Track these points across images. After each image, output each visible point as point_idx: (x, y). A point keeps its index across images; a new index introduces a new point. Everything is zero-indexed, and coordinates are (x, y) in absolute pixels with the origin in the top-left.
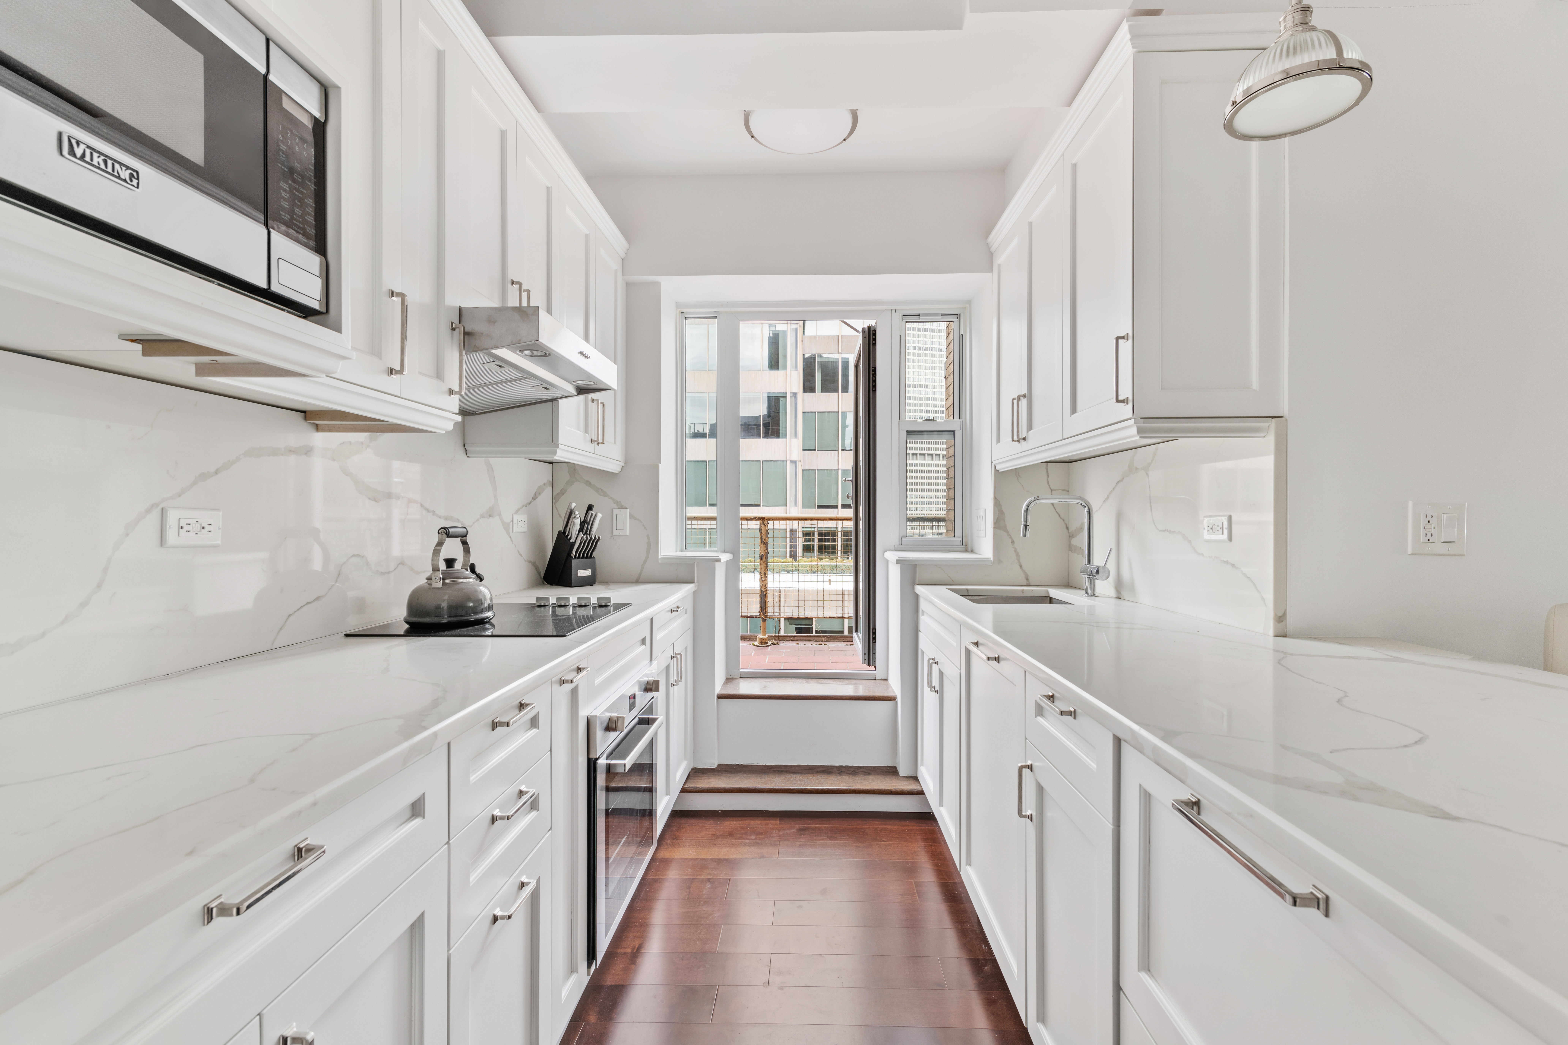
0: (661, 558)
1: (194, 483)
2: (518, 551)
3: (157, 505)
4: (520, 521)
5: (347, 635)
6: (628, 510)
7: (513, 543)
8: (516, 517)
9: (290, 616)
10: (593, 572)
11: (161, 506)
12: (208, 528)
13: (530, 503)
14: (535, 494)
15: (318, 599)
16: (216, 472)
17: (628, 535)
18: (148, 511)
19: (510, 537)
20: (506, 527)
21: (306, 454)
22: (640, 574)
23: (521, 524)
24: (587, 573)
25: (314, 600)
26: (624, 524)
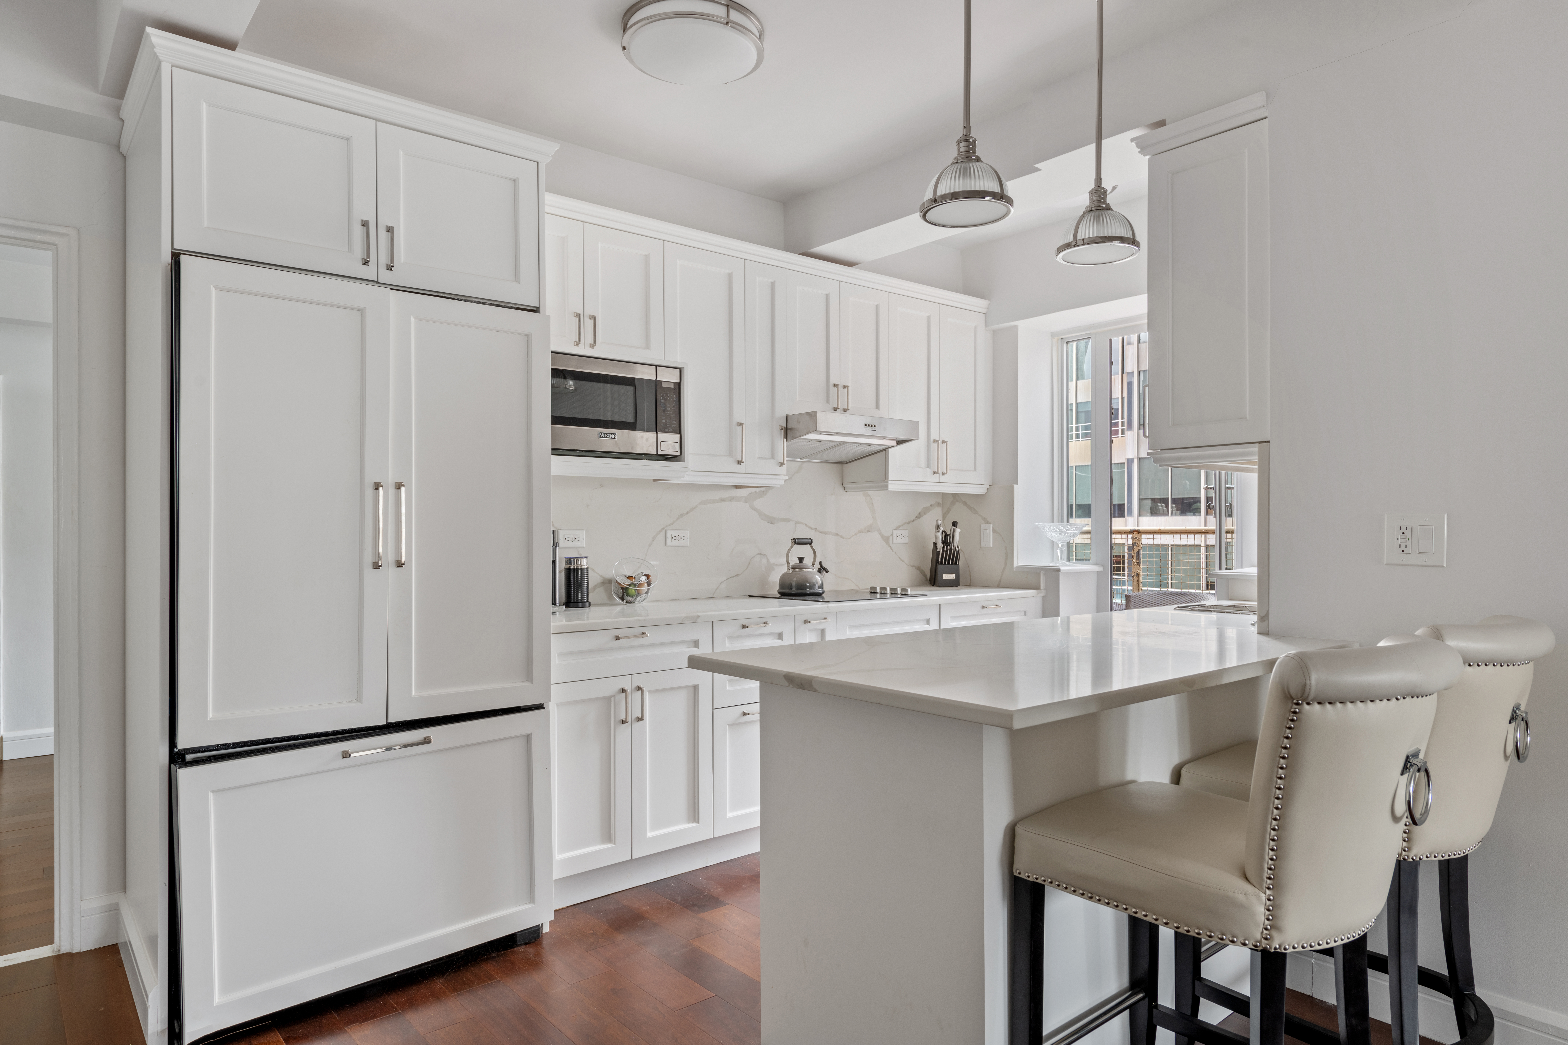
0: (1016, 567)
1: (678, 519)
2: (899, 558)
3: (663, 528)
4: (900, 534)
5: (750, 596)
6: (992, 525)
7: (893, 551)
8: (895, 532)
9: (722, 582)
10: (957, 576)
11: (665, 529)
12: (683, 538)
13: (913, 521)
14: (920, 514)
15: (737, 575)
16: (687, 513)
17: (992, 546)
18: (661, 531)
19: (890, 547)
20: (886, 539)
21: (730, 501)
22: (1000, 580)
23: (901, 537)
24: (952, 576)
25: (735, 576)
26: (989, 538)
